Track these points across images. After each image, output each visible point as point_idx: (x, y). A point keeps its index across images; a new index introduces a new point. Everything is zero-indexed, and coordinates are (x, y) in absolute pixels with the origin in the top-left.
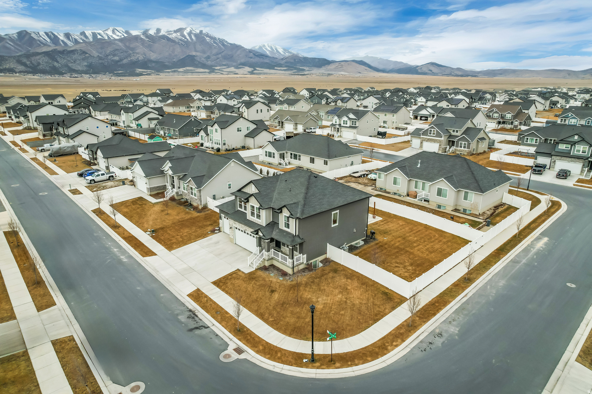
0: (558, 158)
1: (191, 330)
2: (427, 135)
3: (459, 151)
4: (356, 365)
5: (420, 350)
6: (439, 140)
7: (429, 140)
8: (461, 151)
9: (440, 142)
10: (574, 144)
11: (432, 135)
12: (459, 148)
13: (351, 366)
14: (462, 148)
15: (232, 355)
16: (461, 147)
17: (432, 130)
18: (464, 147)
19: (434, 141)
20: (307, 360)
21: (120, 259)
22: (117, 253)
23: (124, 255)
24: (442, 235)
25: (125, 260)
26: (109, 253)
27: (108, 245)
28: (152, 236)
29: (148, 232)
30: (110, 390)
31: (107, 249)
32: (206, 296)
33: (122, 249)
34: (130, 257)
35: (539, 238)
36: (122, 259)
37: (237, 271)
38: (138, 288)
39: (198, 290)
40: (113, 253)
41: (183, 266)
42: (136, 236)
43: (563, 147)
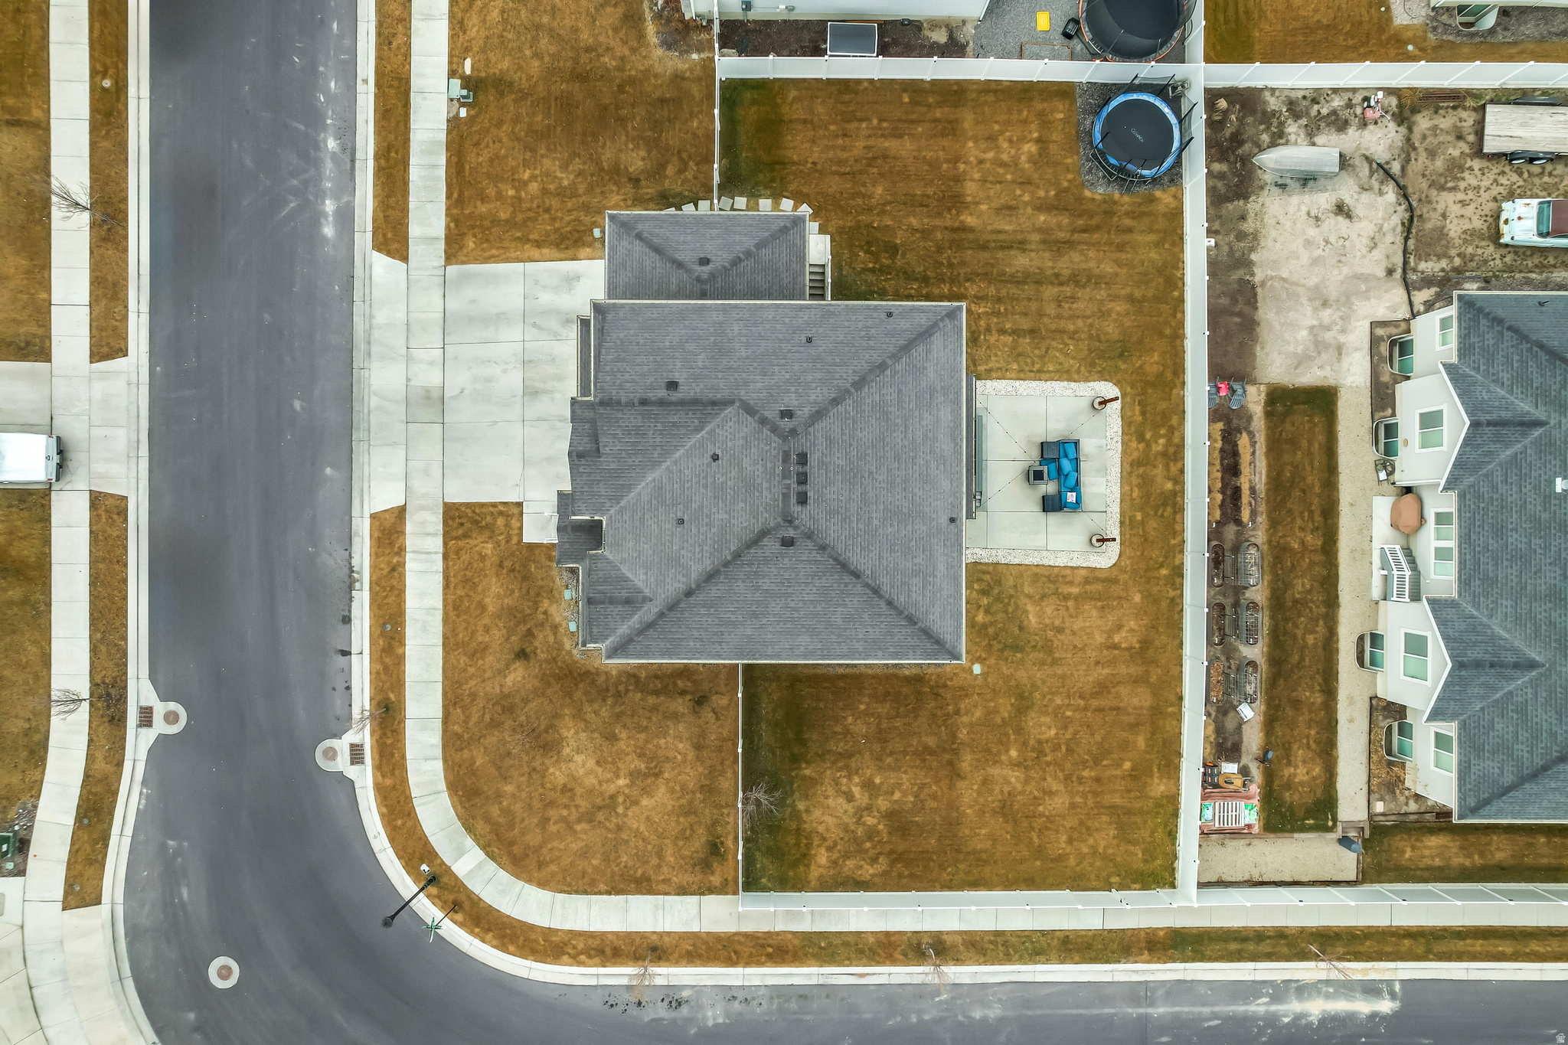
4: (483, 941)
5: (607, 999)
13: (476, 936)
15: (339, 759)
20: (427, 869)
21: (317, 218)
22: (329, 166)
23: (337, 197)
24: (1138, 775)
25: (328, 231)
26: (309, 152)
27: (326, 91)
28: (453, 122)
29: (456, 83)
30: (140, 690)
31: (315, 119)
32: (402, 551)
33: (349, 150)
34: (346, 217)
35: (1371, 989)
36: (325, 215)
37: (516, 511)
38: (297, 405)
39: (401, 512)
40: (317, 163)
41: (431, 377)
42: (415, 83)
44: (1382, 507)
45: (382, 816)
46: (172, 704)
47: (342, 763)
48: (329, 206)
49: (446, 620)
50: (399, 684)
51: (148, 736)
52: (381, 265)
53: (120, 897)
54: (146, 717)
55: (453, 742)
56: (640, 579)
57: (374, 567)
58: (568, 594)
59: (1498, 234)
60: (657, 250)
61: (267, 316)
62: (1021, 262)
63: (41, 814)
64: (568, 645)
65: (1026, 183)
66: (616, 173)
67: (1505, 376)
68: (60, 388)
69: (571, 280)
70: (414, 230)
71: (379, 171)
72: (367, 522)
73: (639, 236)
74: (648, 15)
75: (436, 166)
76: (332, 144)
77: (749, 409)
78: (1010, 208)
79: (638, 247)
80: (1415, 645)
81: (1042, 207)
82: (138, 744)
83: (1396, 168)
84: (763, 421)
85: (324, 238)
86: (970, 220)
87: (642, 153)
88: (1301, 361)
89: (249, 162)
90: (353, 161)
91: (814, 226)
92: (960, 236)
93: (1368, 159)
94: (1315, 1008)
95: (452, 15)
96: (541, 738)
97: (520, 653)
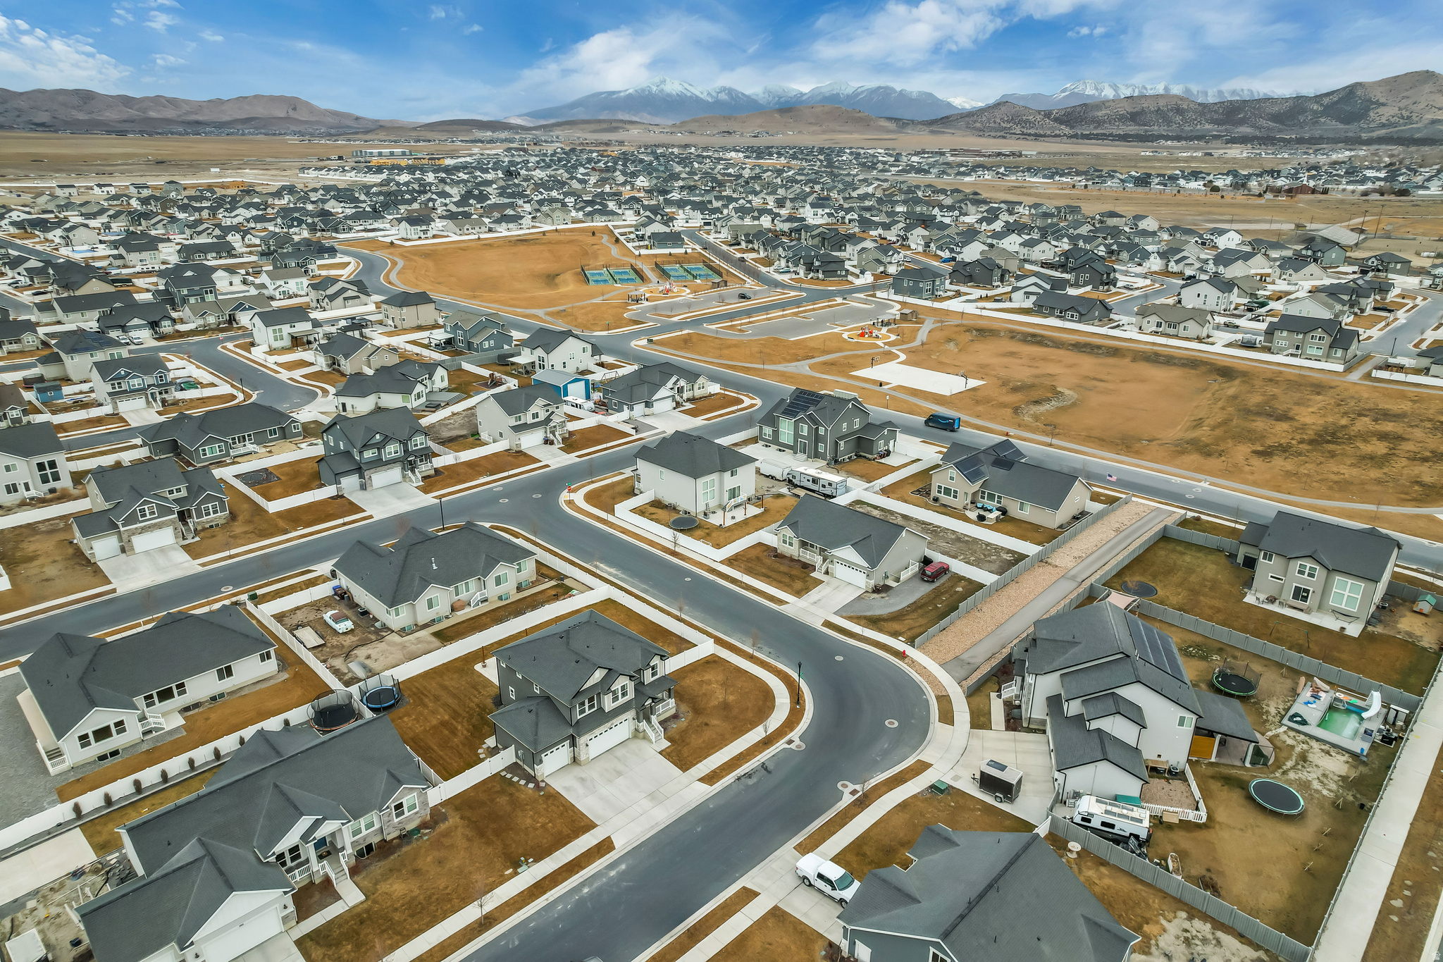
0: (374, 470)
1: (769, 772)
2: (136, 521)
3: (208, 522)
4: (800, 685)
6: (171, 520)
7: (143, 530)
8: (211, 521)
9: (172, 522)
11: (148, 517)
12: (205, 518)
13: (801, 687)
14: (212, 515)
16: (208, 514)
17: (146, 507)
18: (215, 512)
19: (159, 526)
21: (622, 873)
22: (596, 885)
23: (606, 873)
25: (623, 867)
26: (597, 894)
27: (564, 907)
28: (537, 861)
29: (519, 870)
30: (847, 799)
31: (582, 901)
32: (714, 771)
33: (583, 884)
34: (612, 866)
35: (595, 566)
36: (618, 872)
37: (664, 753)
38: (699, 829)
39: (701, 780)
40: (599, 888)
41: (646, 803)
42: (532, 882)
43: (369, 454)
44: (459, 613)
45: (798, 724)
46: (841, 788)
47: (797, 741)
48: (613, 873)
50: (755, 745)
51: (858, 787)
52: (618, 842)
53: (909, 758)
54: (854, 792)
55: (755, 723)
57: (727, 774)
58: (673, 726)
59: (352, 630)
60: (537, 725)
61: (677, 859)
62: (451, 701)
63: (919, 790)
64: (690, 718)
65: (420, 713)
66: (513, 802)
67: (410, 589)
68: (782, 895)
69: (567, 789)
70: (595, 842)
71: (583, 868)
72: (715, 785)
73: (536, 735)
74: (437, 831)
75: (560, 854)
76: (586, 890)
78: (433, 712)
80: (498, 581)
81: (425, 706)
82: (864, 787)
83: (344, 655)
84: (568, 638)
85: (627, 866)
86: (447, 717)
87: (498, 800)
88: (426, 642)
89: (622, 908)
90: (586, 879)
91: (484, 746)
92: (455, 715)
93: (345, 661)
94: (612, 570)
96: (725, 706)
97: (707, 724)
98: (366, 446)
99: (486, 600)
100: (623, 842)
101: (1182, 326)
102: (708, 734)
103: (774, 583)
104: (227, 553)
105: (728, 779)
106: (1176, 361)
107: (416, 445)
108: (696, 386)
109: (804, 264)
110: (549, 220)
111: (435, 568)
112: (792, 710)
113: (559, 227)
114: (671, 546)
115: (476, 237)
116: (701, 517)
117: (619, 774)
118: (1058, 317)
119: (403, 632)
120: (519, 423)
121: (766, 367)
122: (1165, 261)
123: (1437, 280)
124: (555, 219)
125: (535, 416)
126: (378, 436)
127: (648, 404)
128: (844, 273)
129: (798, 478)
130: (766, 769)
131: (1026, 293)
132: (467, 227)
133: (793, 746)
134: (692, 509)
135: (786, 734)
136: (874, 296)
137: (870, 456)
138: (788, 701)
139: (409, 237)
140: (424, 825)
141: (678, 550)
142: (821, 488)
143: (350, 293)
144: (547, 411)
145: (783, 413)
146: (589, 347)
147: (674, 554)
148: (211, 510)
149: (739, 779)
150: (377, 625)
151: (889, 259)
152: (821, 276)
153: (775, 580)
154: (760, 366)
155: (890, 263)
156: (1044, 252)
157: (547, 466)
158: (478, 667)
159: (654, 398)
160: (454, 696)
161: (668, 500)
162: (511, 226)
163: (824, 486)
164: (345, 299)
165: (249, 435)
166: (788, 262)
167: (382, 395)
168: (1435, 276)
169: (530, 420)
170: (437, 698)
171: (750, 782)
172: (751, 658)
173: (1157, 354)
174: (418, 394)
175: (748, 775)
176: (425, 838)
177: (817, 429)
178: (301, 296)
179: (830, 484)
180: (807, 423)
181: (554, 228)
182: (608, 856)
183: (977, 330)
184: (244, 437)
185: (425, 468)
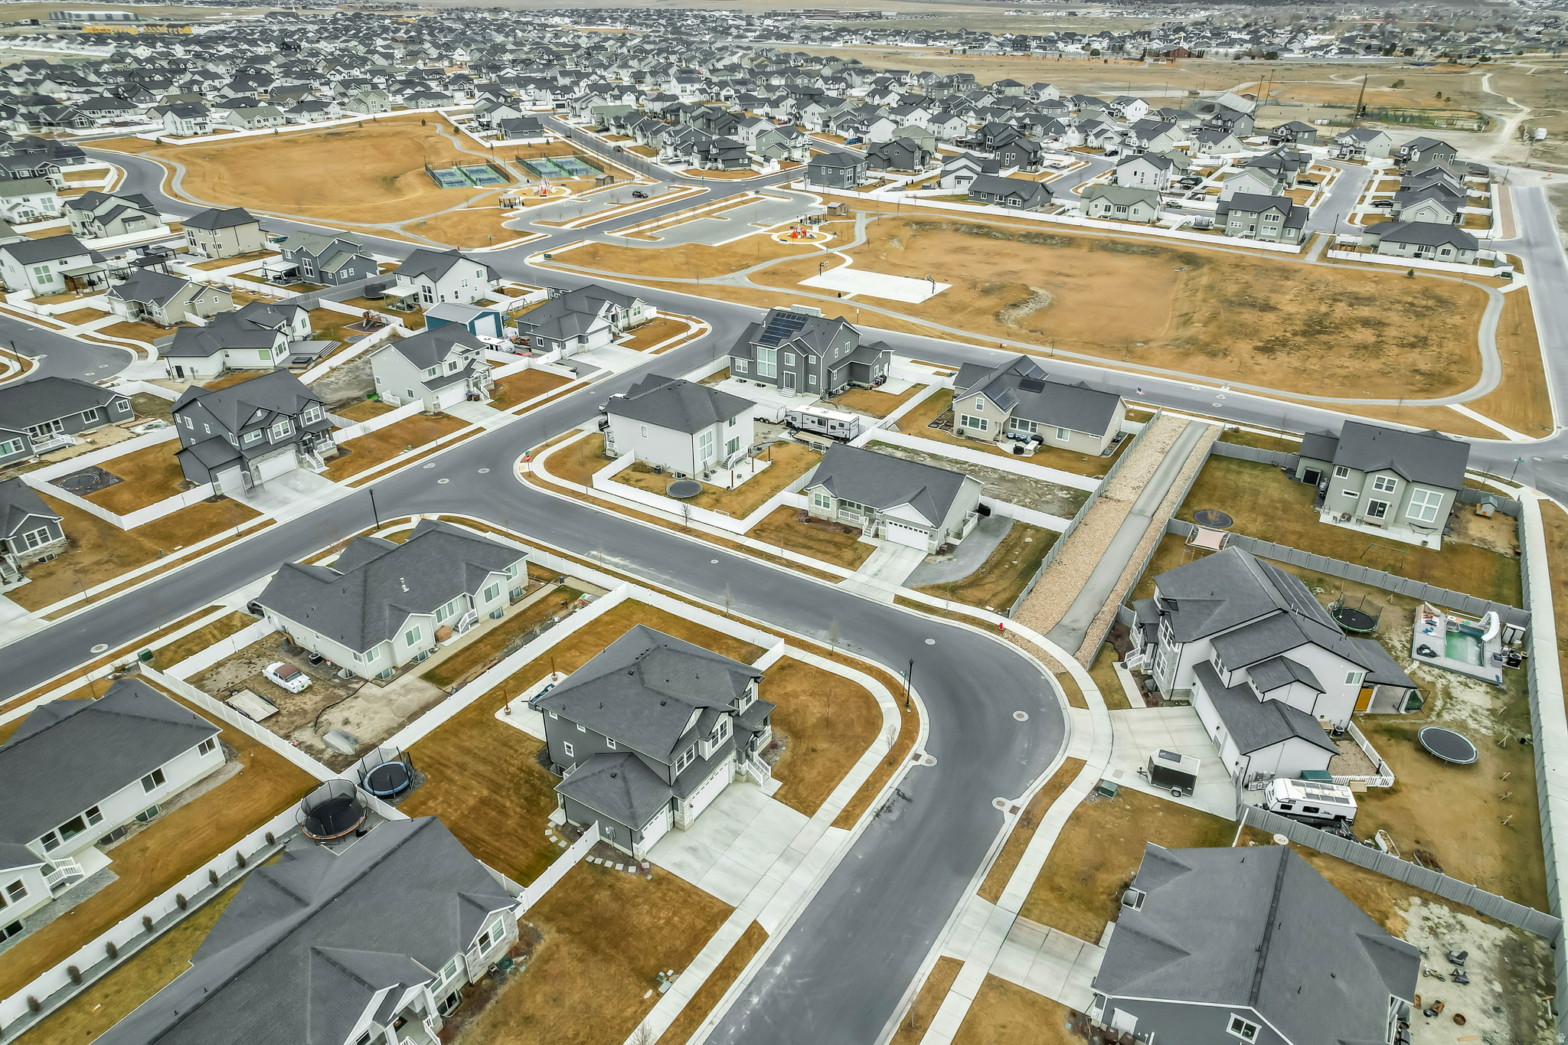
0: (258, 459)
1: (909, 800)
3: (37, 555)
4: (900, 682)
8: (41, 553)
10: (264, 426)
12: (31, 549)
13: (902, 685)
14: (41, 545)
15: (925, 758)
16: (34, 544)
18: (45, 539)
21: (789, 968)
22: (764, 990)
23: (771, 972)
24: (608, 623)
25: (788, 958)
26: (771, 1003)
27: (738, 1029)
28: (679, 971)
29: (661, 989)
30: (1011, 822)
31: (756, 1018)
32: (845, 810)
33: (748, 992)
34: (774, 960)
35: (594, 557)
36: (784, 967)
37: (778, 796)
38: (858, 890)
39: (835, 824)
40: (771, 994)
41: (782, 868)
42: (684, 1003)
43: (250, 438)
44: (446, 643)
45: (918, 733)
46: (998, 807)
47: (925, 755)
48: (779, 970)
49: (842, 779)
50: (880, 768)
51: (1016, 802)
52: (770, 926)
53: (1058, 757)
54: (1014, 810)
55: (868, 741)
56: (728, 677)
57: (863, 811)
58: (778, 759)
59: (310, 687)
60: (628, 793)
61: (849, 935)
62: (482, 768)
63: (1085, 796)
64: (791, 745)
65: (448, 792)
66: (618, 896)
67: (381, 624)
68: (990, 959)
69: (679, 865)
70: (740, 932)
71: (739, 970)
72: (854, 829)
73: (631, 806)
74: (535, 956)
75: (705, 955)
76: (755, 1000)
77: (642, 681)
78: (465, 788)
79: (636, 803)
80: (488, 596)
81: (451, 781)
82: (1023, 802)
83: (312, 724)
85: (793, 956)
86: (485, 793)
87: (597, 897)
88: (421, 690)
89: (810, 1015)
90: (750, 985)
91: (550, 825)
92: (496, 788)
93: (316, 732)
94: (617, 560)
95: (635, 1026)
96: (827, 723)
97: (814, 750)
98: (245, 428)
99: (477, 622)
100: (775, 926)
101: (1132, 208)
102: (820, 763)
103: (819, 555)
104: (80, 596)
105: (866, 818)
106: (1135, 249)
107: (310, 419)
108: (631, 312)
109: (699, 152)
110: (363, 107)
111: (406, 590)
112: (904, 715)
113: (378, 116)
114: (681, 522)
115: (272, 131)
116: (700, 479)
117: (736, 834)
118: (998, 203)
119: (381, 679)
120: (433, 377)
121: (702, 281)
122: (1083, 135)
123: (1344, 149)
124: (370, 105)
125: (453, 366)
126: (259, 413)
127: (582, 339)
128: (746, 161)
129: (799, 420)
130: (904, 797)
131: (957, 178)
132: (257, 118)
133: (921, 762)
134: (688, 471)
135: (909, 748)
136: (788, 187)
137: (865, 385)
138: (894, 704)
139: (181, 132)
140: (515, 951)
141: (690, 525)
142: (830, 430)
143: (129, 213)
144: (466, 358)
145: (761, 341)
146: (484, 270)
147: (685, 530)
148: (38, 538)
149: (878, 815)
150: (341, 674)
151: (793, 143)
152: (720, 166)
153: (818, 551)
154: (694, 281)
155: (795, 147)
156: (955, 128)
157: (481, 429)
158: (500, 715)
159: (589, 331)
160: (484, 761)
161: (653, 462)
162: (315, 115)
163: (833, 427)
164: (124, 221)
165: (56, 423)
166: (675, 150)
167: (230, 352)
168: (1342, 146)
169: (447, 372)
170: (462, 767)
171: (894, 816)
172: (830, 655)
173: (1114, 242)
174: (280, 346)
175: (887, 808)
176: (523, 969)
177: (807, 357)
178: (54, 218)
179: (842, 425)
180: (794, 351)
181: (371, 117)
182: (763, 948)
183: (917, 223)
184: (48, 425)
185: (326, 447)
